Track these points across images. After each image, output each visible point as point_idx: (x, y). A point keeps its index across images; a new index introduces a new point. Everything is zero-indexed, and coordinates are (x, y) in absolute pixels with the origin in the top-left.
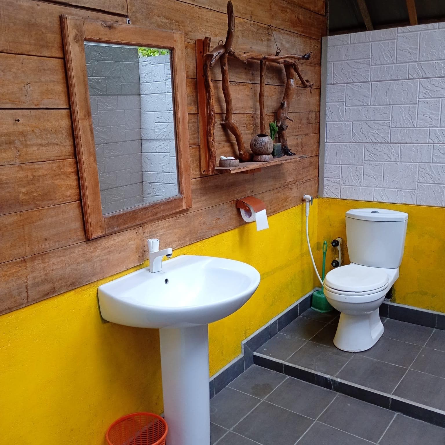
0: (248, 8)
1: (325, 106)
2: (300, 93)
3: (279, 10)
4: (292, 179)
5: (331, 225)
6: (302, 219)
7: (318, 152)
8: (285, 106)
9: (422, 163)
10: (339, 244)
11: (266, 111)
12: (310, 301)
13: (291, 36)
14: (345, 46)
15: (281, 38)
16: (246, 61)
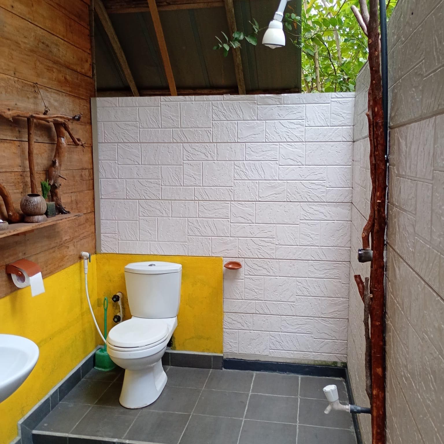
0: (11, 64)
1: (98, 163)
2: (72, 151)
3: (45, 69)
4: (68, 237)
5: (110, 281)
6: (81, 277)
7: (93, 209)
8: (57, 164)
9: (190, 217)
10: (120, 299)
11: (36, 168)
12: (94, 361)
13: (59, 95)
14: (114, 108)
15: (49, 96)
16: (11, 119)
